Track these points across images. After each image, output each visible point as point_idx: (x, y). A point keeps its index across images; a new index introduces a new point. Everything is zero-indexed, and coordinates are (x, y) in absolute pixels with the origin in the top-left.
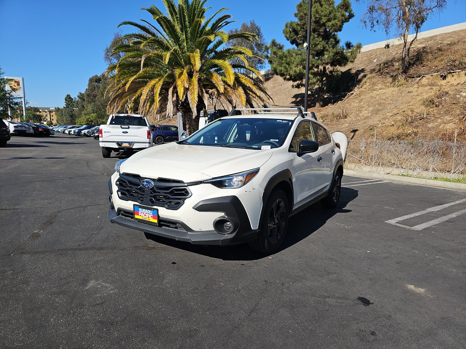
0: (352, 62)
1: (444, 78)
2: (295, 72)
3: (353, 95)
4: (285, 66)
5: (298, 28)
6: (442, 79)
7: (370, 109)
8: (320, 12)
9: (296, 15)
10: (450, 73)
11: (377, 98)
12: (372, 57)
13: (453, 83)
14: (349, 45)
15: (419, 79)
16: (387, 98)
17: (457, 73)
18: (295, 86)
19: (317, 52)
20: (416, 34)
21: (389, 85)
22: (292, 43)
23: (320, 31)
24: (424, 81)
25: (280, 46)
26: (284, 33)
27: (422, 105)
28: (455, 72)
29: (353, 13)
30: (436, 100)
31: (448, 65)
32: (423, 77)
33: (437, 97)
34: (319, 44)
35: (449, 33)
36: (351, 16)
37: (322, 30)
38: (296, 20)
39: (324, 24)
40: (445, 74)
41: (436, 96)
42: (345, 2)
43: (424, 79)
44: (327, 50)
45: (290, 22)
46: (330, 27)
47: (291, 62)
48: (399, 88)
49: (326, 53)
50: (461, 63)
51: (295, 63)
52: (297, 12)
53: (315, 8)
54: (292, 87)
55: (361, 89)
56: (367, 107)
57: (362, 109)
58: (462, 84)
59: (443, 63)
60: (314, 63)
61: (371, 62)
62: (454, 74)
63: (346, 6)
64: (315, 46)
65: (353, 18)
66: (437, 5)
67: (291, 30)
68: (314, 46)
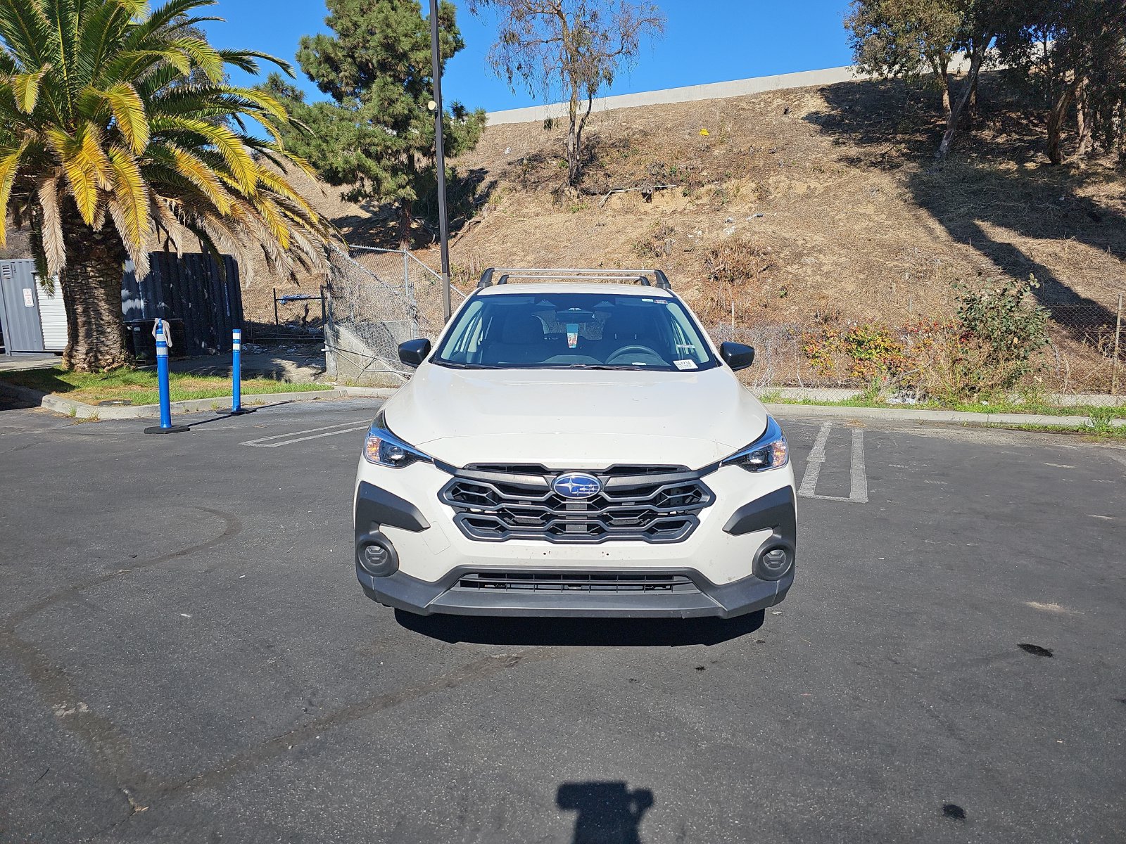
0: (472, 149)
1: (648, 197)
2: (347, 162)
3: (480, 226)
4: (320, 145)
5: (336, 54)
6: (644, 200)
7: (529, 258)
8: (394, 26)
9: (330, 24)
10: (657, 189)
11: (538, 235)
12: (496, 141)
13: (664, 209)
14: (459, 112)
15: (604, 197)
16: (558, 235)
17: (669, 191)
18: (347, 198)
19: (396, 119)
20: (589, 101)
21: (550, 206)
22: (325, 87)
23: (398, 69)
24: (615, 201)
25: (293, 91)
26: (299, 61)
27: (631, 251)
28: (666, 188)
29: (462, 40)
30: (656, 243)
31: (653, 172)
32: (611, 194)
33: (655, 237)
34: (397, 100)
35: (637, 109)
36: (459, 46)
37: (401, 68)
38: (332, 35)
39: (404, 56)
40: (650, 191)
41: (654, 235)
42: (446, 10)
43: (614, 199)
44: (416, 118)
45: (313, 36)
46: (421, 65)
47: (332, 137)
48: (576, 214)
49: (413, 122)
50: (673, 172)
51: (343, 140)
52: (330, 15)
53: (383, 12)
54: (340, 198)
55: (495, 213)
56: (522, 254)
57: (512, 257)
58: (681, 213)
59: (642, 167)
60: (389, 143)
61: (498, 154)
62: (665, 191)
63: (446, 20)
64: (390, 104)
65: (462, 50)
66: (622, 49)
67: (318, 55)
68: (386, 103)
